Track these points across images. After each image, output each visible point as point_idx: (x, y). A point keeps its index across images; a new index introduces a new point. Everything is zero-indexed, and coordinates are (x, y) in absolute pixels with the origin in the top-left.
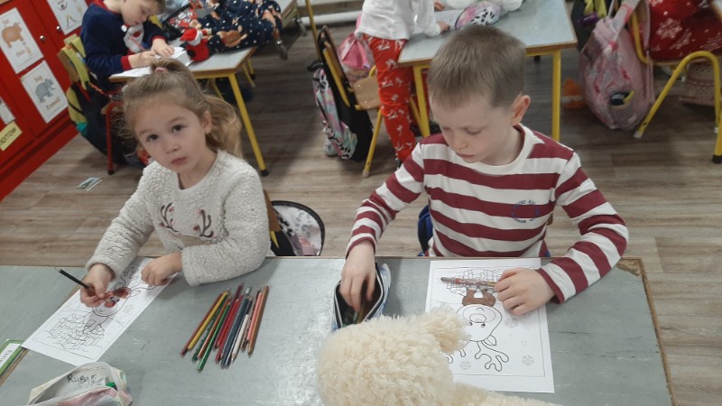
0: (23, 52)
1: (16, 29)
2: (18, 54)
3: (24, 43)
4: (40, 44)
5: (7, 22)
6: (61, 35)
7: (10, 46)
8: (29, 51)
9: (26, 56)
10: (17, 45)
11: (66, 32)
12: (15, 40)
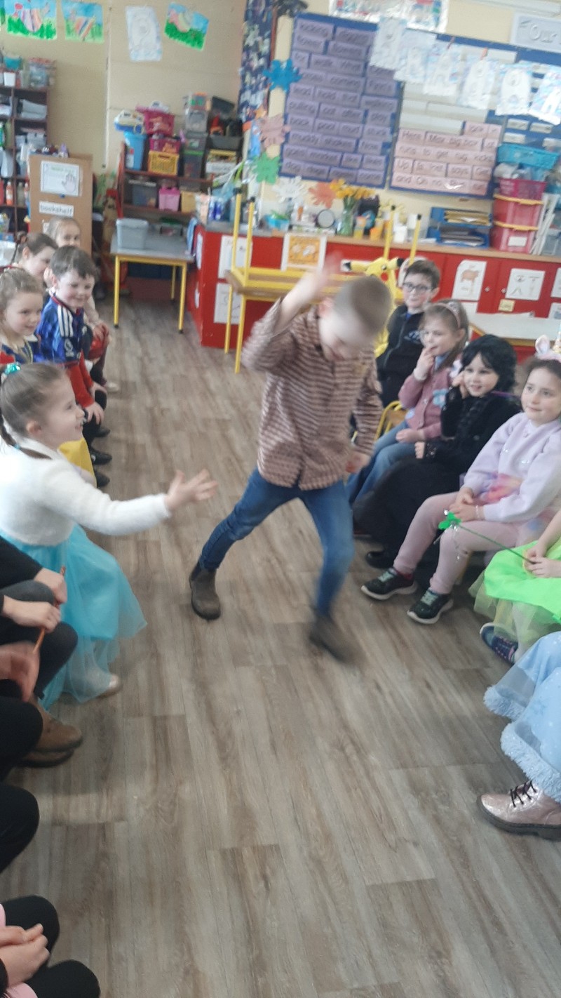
0: (467, 289)
1: (476, 274)
2: (464, 288)
3: (472, 285)
4: (483, 293)
5: (473, 267)
6: (503, 296)
7: (462, 280)
8: (472, 291)
9: (467, 292)
10: (467, 283)
11: (508, 296)
12: (470, 279)
